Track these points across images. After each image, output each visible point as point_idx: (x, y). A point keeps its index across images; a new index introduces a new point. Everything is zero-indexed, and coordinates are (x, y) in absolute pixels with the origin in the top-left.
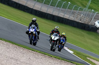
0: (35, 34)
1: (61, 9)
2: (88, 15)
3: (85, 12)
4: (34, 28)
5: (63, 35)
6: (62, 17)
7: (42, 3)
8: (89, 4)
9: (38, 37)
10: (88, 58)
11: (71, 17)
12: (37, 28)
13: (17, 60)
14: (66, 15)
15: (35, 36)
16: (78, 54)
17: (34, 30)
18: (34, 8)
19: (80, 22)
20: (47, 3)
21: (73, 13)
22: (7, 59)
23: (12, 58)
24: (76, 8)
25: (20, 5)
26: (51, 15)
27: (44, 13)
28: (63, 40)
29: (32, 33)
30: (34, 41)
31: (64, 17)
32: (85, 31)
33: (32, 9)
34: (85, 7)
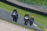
0: (16, 16)
1: (31, 5)
2: (44, 8)
3: (43, 7)
4: (15, 13)
5: (32, 18)
6: (32, 9)
7: (22, 2)
8: (44, 3)
9: (17, 17)
10: (44, 29)
11: (36, 9)
12: (17, 13)
13: (10, 29)
14: (33, 8)
15: (16, 17)
16: (39, 27)
17: (15, 14)
18: (18, 5)
19: (40, 11)
20: (24, 2)
21: (37, 7)
22: (5, 29)
23: (8, 28)
24: (38, 5)
25: (12, 3)
26: (26, 8)
27: (23, 7)
28: (32, 20)
29: (14, 15)
30: (15, 19)
31: (33, 9)
32: (42, 16)
33: (17, 5)
34: (43, 4)
